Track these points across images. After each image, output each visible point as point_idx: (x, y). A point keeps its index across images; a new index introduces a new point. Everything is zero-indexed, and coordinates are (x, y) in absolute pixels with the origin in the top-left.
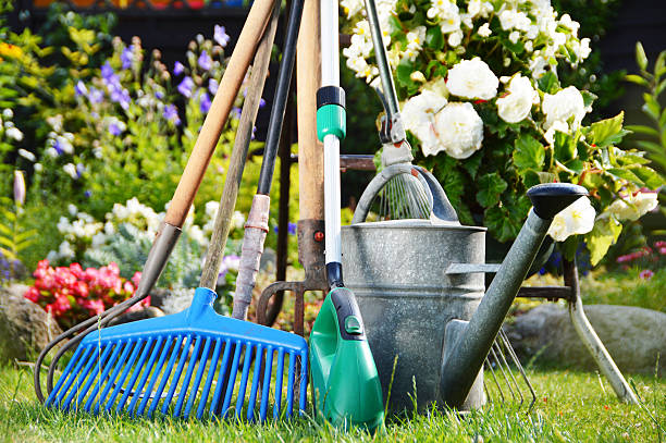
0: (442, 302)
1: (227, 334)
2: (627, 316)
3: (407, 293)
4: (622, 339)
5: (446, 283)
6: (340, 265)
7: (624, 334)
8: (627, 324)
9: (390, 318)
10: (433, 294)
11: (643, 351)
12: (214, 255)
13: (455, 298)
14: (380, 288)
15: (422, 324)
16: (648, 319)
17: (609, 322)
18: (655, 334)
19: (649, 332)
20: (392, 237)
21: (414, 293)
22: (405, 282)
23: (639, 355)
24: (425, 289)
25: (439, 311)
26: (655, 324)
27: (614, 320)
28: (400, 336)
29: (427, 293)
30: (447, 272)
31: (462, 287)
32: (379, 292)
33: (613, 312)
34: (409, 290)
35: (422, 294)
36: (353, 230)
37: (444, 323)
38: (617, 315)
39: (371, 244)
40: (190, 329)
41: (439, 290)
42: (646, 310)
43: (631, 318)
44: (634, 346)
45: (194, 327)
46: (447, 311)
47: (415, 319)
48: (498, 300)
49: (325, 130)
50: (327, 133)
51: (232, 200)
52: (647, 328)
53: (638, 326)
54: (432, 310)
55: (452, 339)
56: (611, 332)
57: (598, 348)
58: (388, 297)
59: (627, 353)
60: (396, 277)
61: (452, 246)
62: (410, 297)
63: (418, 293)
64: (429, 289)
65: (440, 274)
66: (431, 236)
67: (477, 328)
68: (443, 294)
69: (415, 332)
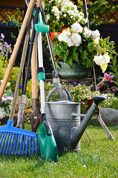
0: (70, 123)
1: (16, 132)
2: (107, 111)
3: (62, 121)
4: (106, 116)
5: (71, 118)
6: (45, 114)
7: (106, 115)
8: (107, 112)
9: (58, 127)
10: (68, 121)
11: (111, 119)
12: (12, 111)
13: (73, 121)
14: (55, 119)
15: (66, 128)
16: (112, 111)
17: (103, 112)
18: (114, 115)
19: (112, 114)
20: (58, 106)
21: (63, 121)
22: (61, 118)
23: (110, 120)
24: (66, 120)
25: (70, 125)
26: (113, 112)
27: (104, 112)
28: (60, 131)
29: (67, 121)
30: (72, 115)
31: (75, 118)
32: (55, 120)
33: (104, 109)
34: (62, 120)
35: (65, 121)
36: (47, 104)
37: (71, 128)
38: (105, 110)
39: (52, 108)
40: (7, 131)
41: (70, 119)
42: (111, 109)
43: (108, 111)
44: (109, 118)
45: (8, 130)
46: (72, 125)
47: (64, 127)
48: (85, 124)
49: (40, 79)
50: (40, 80)
51: (17, 97)
52: (112, 113)
53: (110, 113)
54: (68, 125)
55: (73, 132)
56: (103, 115)
57: (104, 126)
58: (57, 121)
59: (107, 120)
60: (59, 116)
61: (73, 109)
62: (62, 122)
63: (64, 121)
64: (67, 120)
65: (70, 116)
66: (67, 106)
67: (80, 130)
68: (70, 121)
69: (64, 130)
